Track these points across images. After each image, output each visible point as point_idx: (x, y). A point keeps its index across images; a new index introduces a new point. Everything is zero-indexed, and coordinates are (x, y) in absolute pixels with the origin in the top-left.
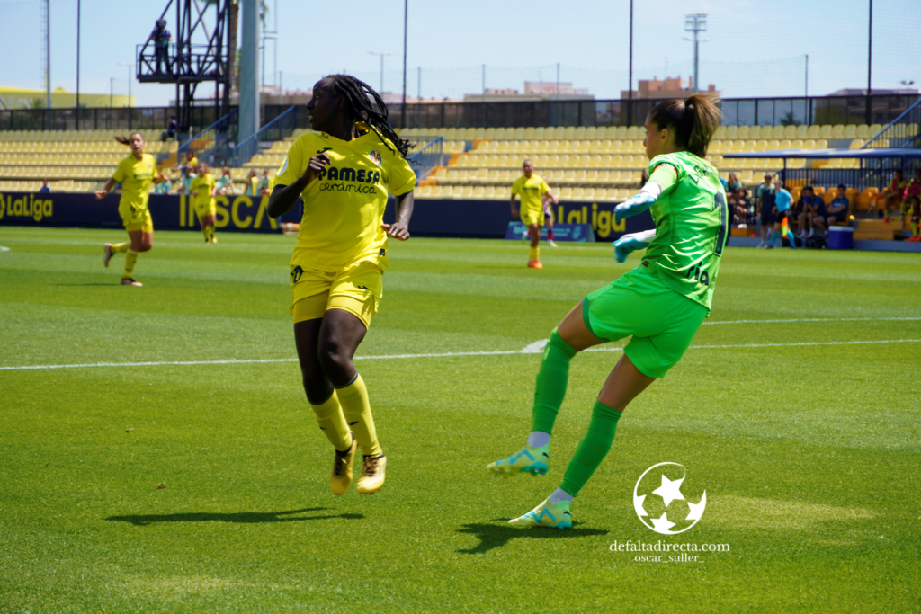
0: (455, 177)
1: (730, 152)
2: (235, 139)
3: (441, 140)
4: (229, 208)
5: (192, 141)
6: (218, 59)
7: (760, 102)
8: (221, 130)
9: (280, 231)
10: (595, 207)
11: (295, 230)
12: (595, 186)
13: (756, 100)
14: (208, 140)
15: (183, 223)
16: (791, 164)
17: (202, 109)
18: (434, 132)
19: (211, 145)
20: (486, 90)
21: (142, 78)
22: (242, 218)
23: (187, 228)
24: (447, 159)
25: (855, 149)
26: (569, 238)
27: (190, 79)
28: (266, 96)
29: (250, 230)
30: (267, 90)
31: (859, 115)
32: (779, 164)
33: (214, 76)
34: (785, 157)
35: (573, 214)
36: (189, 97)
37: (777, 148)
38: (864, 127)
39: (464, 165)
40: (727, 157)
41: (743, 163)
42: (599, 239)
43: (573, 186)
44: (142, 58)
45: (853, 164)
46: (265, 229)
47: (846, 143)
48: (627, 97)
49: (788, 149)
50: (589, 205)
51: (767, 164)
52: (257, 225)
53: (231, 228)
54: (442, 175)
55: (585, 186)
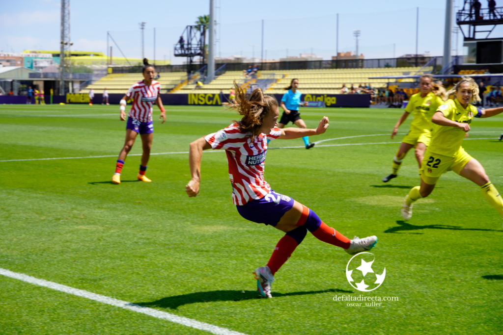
0: (279, 86)
1: (371, 76)
2: (206, 75)
3: (274, 74)
4: (204, 98)
5: (192, 76)
6: (201, 49)
7: (381, 61)
8: (202, 72)
9: (221, 105)
10: (325, 96)
11: (226, 105)
12: (326, 89)
13: (379, 60)
14: (197, 75)
15: (189, 103)
16: (391, 81)
17: (196, 65)
18: (272, 72)
19: (199, 77)
20: (287, 57)
21: (176, 55)
22: (209, 101)
23: (191, 105)
24: (277, 80)
25: (411, 75)
26: (317, 106)
27: (192, 55)
28: (216, 61)
29: (212, 105)
30: (217, 59)
31: (413, 63)
32: (387, 81)
33: (199, 54)
34: (389, 78)
35: (319, 98)
36: (191, 61)
37: (386, 75)
38: (415, 68)
39: (283, 82)
40: (370, 78)
41: (375, 81)
42: (327, 106)
43: (318, 89)
44: (175, 49)
45: (411, 80)
46: (217, 104)
47: (408, 73)
48: (335, 59)
49: (390, 75)
50: (323, 95)
51: (383, 81)
52: (214, 103)
53: (205, 105)
54: (275, 86)
55: (322, 89)
